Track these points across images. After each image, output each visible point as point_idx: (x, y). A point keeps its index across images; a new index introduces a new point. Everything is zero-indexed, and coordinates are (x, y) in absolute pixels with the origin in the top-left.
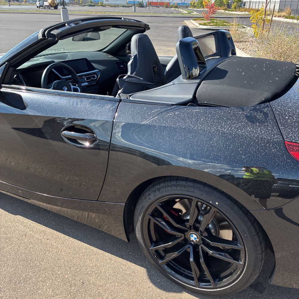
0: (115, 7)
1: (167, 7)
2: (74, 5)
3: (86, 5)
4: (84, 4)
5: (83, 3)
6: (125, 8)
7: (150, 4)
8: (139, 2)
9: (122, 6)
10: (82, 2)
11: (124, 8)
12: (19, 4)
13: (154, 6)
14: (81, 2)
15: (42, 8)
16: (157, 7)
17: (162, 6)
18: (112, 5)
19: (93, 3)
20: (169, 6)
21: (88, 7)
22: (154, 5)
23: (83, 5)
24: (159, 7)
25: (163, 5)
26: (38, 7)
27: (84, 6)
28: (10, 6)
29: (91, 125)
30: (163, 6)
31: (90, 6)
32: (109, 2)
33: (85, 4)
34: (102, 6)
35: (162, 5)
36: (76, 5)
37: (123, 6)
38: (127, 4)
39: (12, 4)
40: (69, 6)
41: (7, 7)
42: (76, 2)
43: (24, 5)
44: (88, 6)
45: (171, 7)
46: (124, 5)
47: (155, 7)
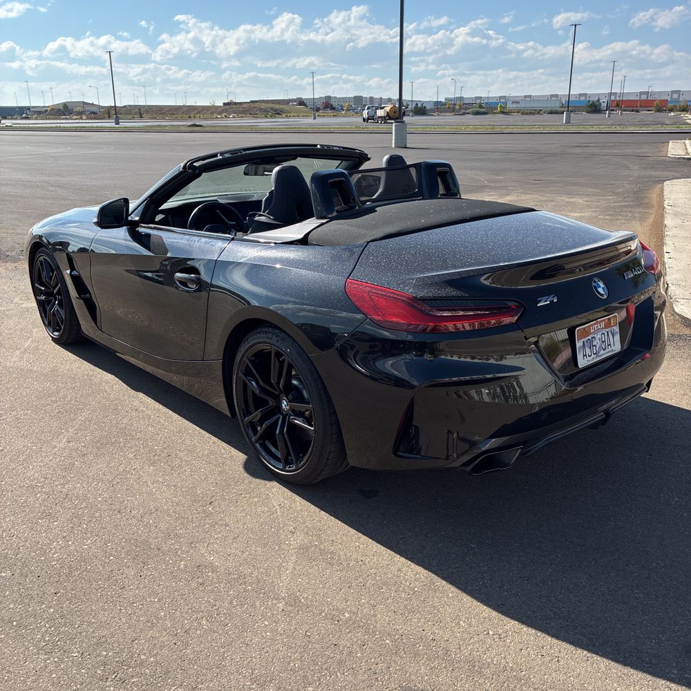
0: (533, 114)
1: (659, 110)
2: (442, 114)
3: (468, 113)
4: (464, 111)
5: (463, 108)
6: (556, 115)
7: (617, 105)
8: (589, 101)
9: (548, 111)
10: (460, 108)
11: (554, 115)
12: (335, 114)
13: (627, 109)
14: (457, 107)
15: (372, 121)
16: (633, 111)
17: (648, 109)
18: (526, 111)
19: (483, 108)
20: (665, 109)
21: (471, 116)
22: (626, 107)
23: (462, 112)
24: (638, 111)
25: (651, 107)
26: (364, 120)
27: (464, 114)
28: (315, 119)
29: (197, 265)
30: (650, 109)
31: (478, 113)
32: (519, 105)
33: (466, 112)
34: (502, 112)
35: (646, 107)
36: (446, 114)
37: (551, 113)
38: (562, 107)
39: (320, 114)
40: (432, 115)
41: (310, 120)
42: (449, 108)
43: (344, 116)
44: (473, 114)
45: (671, 110)
46: (554, 109)
47: (628, 111)
